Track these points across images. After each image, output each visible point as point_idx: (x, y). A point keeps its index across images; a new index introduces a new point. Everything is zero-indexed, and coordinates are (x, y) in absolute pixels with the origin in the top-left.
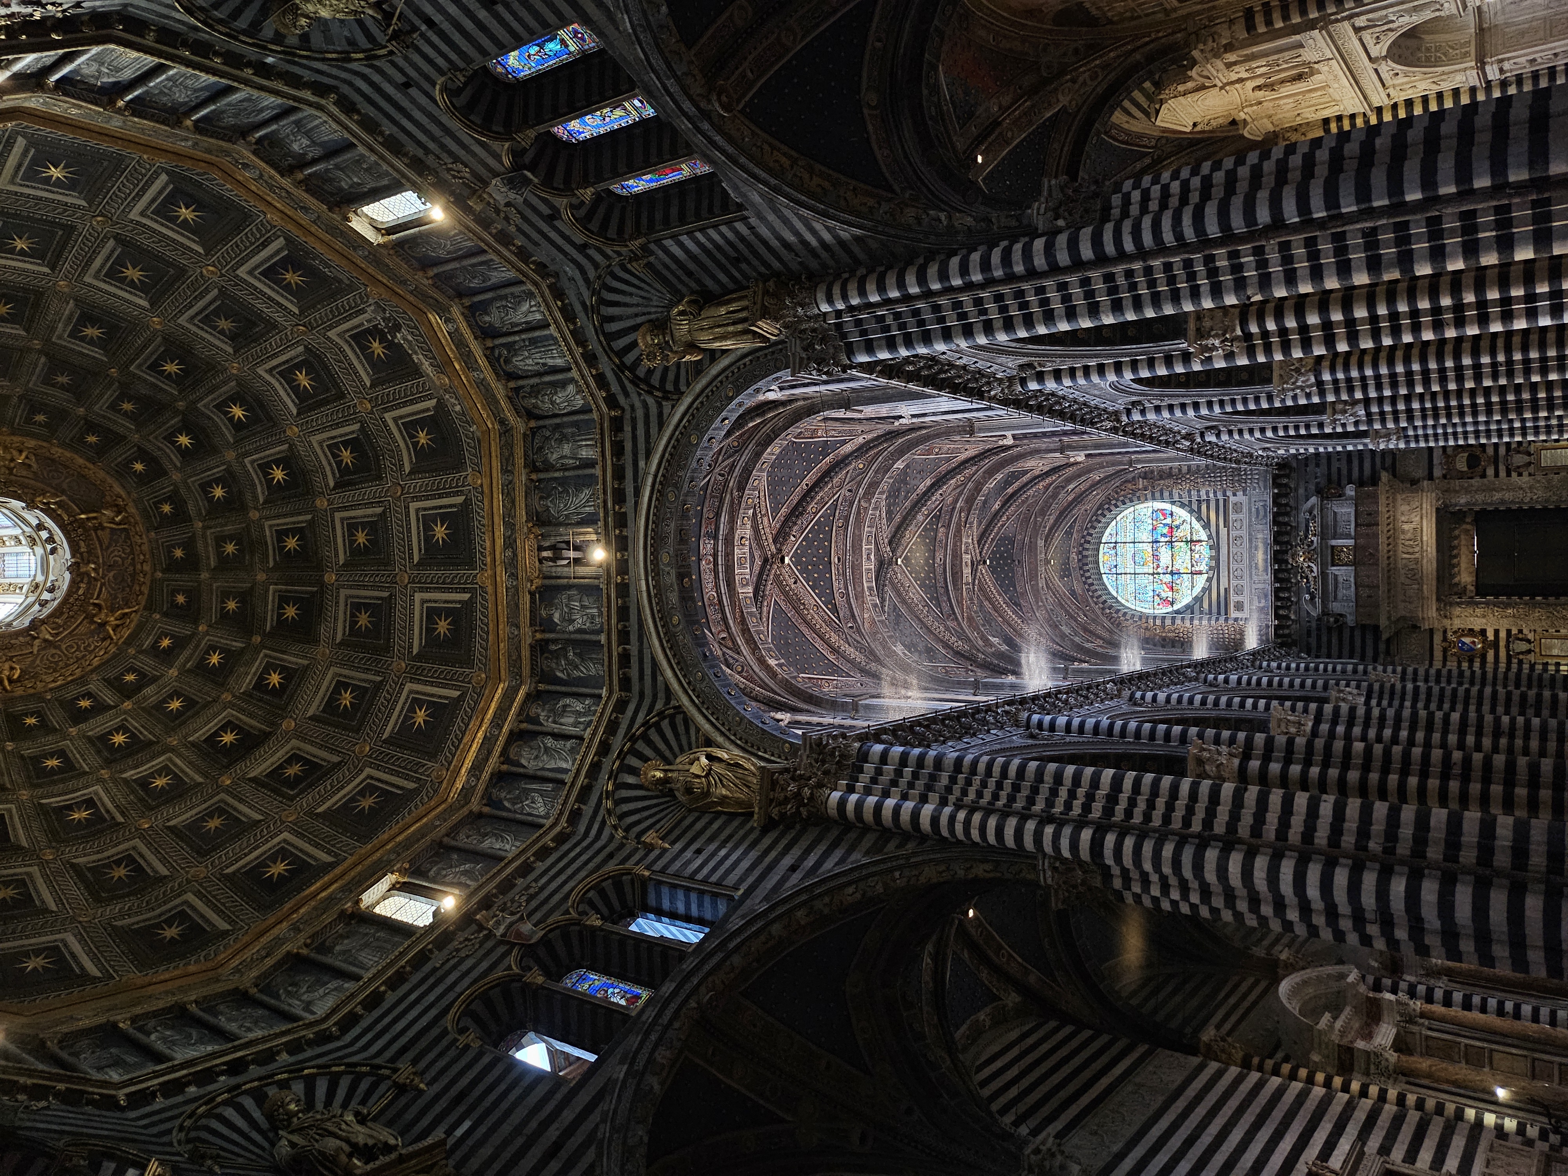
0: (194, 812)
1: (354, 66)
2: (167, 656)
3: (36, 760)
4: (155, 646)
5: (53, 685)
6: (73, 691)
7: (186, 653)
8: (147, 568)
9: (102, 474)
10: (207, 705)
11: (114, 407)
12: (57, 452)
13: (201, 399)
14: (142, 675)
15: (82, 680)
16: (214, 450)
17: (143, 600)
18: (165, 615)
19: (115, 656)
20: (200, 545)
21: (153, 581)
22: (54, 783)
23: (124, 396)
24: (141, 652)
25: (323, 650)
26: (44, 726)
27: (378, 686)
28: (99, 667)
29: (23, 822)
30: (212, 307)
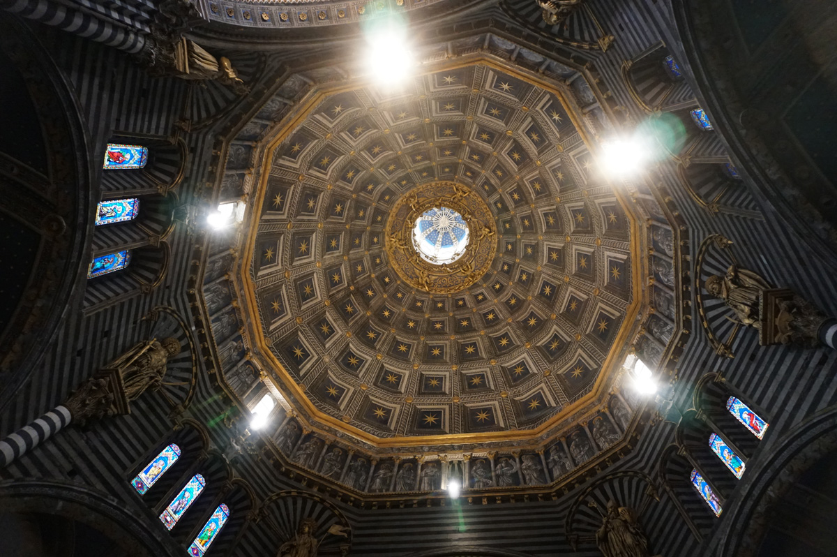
0: (554, 181)
1: (174, 308)
2: (475, 175)
3: (525, 228)
4: (471, 178)
5: (491, 216)
6: (493, 208)
7: (473, 167)
8: (433, 184)
9: (394, 209)
10: (499, 161)
11: (363, 218)
12: (388, 228)
13: (349, 190)
14: (485, 183)
15: (489, 205)
16: (372, 175)
17: (449, 183)
18: (455, 174)
19: (476, 191)
20: (419, 168)
21: (440, 180)
22: (536, 224)
23: (357, 217)
24: (474, 183)
25: (469, 118)
26: (511, 221)
27: (487, 99)
28: (483, 199)
29: (552, 242)
30: (306, 213)
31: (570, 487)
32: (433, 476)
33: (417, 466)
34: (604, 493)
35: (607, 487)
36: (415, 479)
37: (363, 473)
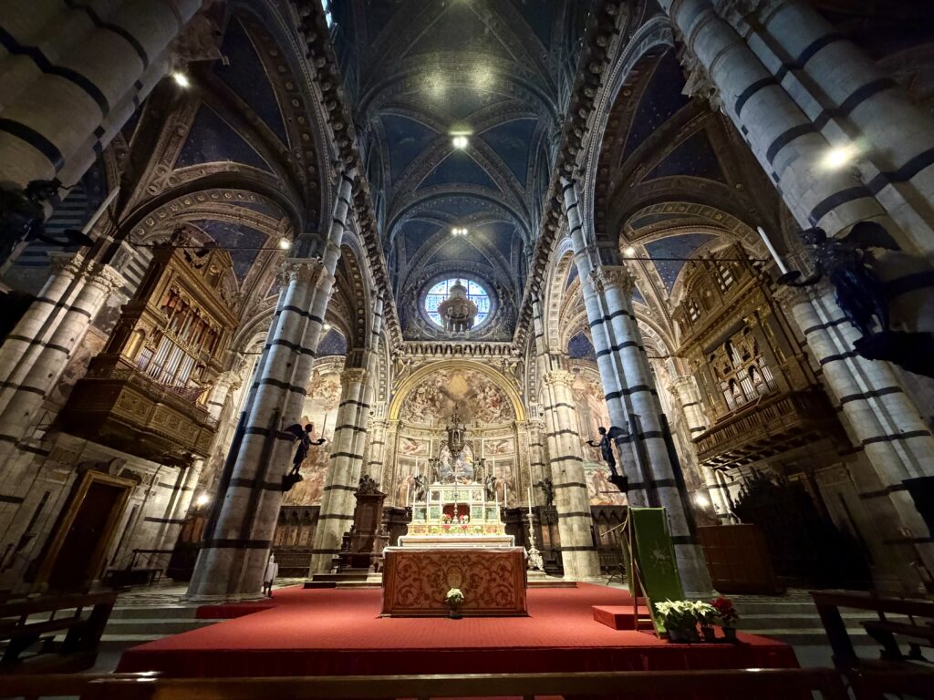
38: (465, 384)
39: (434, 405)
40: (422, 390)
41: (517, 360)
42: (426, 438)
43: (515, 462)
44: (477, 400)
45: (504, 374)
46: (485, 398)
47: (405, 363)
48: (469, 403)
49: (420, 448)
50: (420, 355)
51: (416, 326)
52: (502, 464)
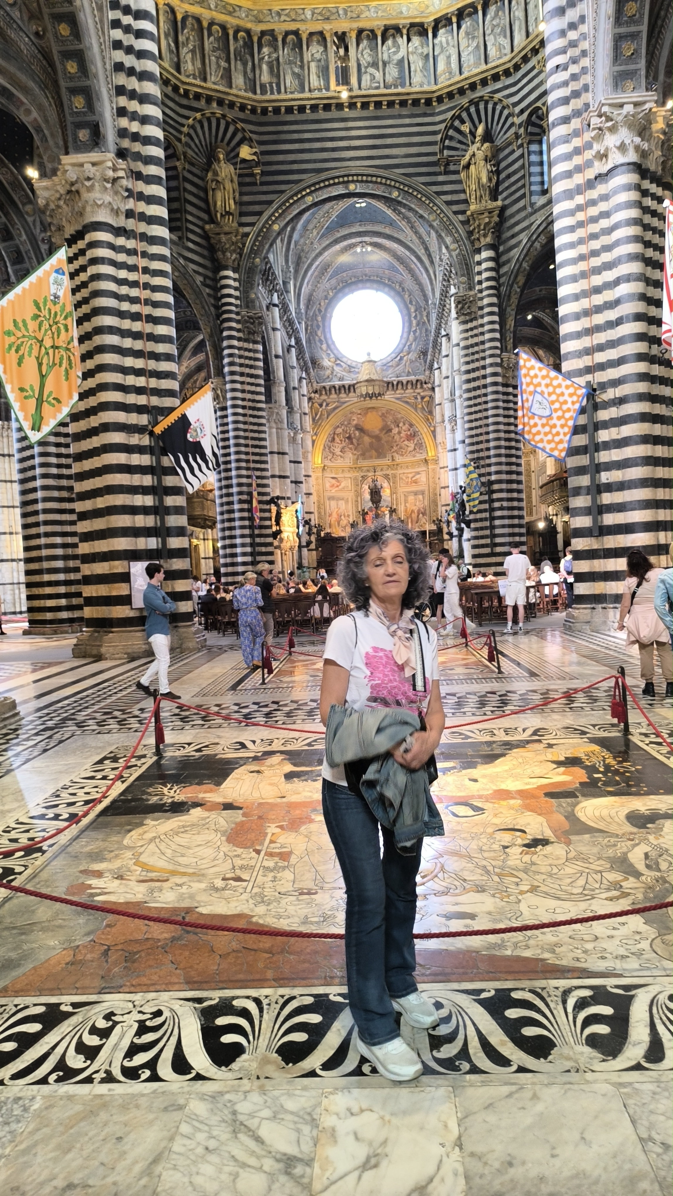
31: (451, 95)
32: (319, 61)
33: (300, 40)
34: (478, 111)
35: (482, 106)
36: (302, 67)
37: (248, 57)
38: (380, 419)
39: (352, 443)
40: (339, 430)
41: (429, 393)
42: (348, 475)
43: (426, 493)
44: (392, 434)
45: (416, 409)
46: (399, 433)
47: (321, 405)
48: (385, 438)
49: (343, 485)
50: (334, 396)
51: (326, 363)
52: (416, 493)
